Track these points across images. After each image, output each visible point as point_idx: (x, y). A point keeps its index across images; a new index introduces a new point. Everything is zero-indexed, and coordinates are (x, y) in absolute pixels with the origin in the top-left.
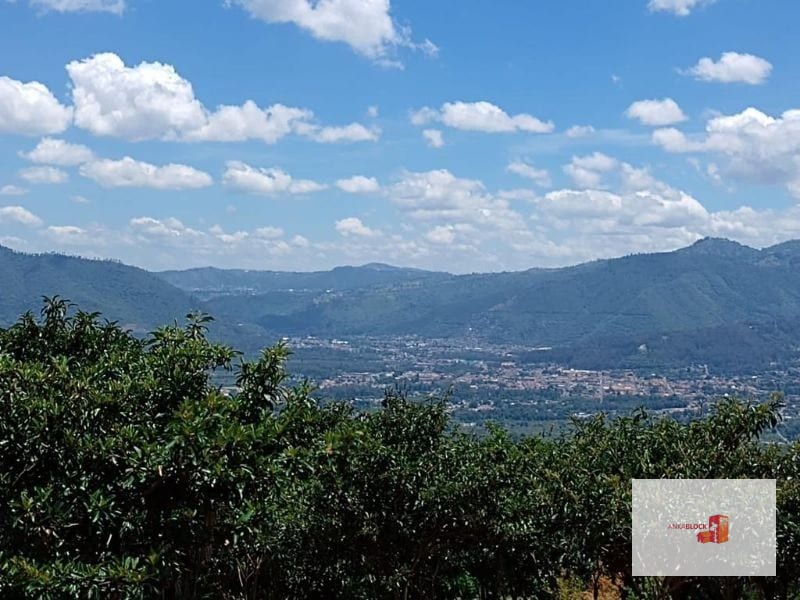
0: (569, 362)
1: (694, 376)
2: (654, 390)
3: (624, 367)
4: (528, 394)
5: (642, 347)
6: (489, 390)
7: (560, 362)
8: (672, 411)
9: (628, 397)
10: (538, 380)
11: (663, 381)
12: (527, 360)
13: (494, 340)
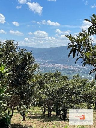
0: (57, 63)
1: (77, 66)
2: (70, 68)
3: (65, 64)
4: (49, 68)
5: (68, 61)
6: (44, 67)
7: (55, 63)
8: (73, 71)
9: (66, 69)
10: (51, 66)
11: (72, 66)
12: (50, 63)
13: (44, 59)
